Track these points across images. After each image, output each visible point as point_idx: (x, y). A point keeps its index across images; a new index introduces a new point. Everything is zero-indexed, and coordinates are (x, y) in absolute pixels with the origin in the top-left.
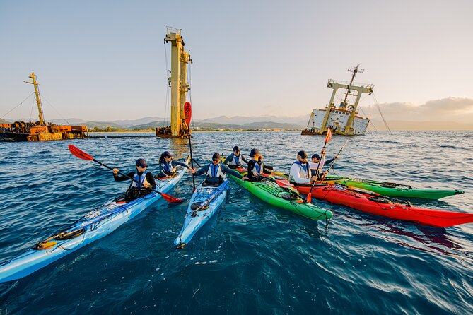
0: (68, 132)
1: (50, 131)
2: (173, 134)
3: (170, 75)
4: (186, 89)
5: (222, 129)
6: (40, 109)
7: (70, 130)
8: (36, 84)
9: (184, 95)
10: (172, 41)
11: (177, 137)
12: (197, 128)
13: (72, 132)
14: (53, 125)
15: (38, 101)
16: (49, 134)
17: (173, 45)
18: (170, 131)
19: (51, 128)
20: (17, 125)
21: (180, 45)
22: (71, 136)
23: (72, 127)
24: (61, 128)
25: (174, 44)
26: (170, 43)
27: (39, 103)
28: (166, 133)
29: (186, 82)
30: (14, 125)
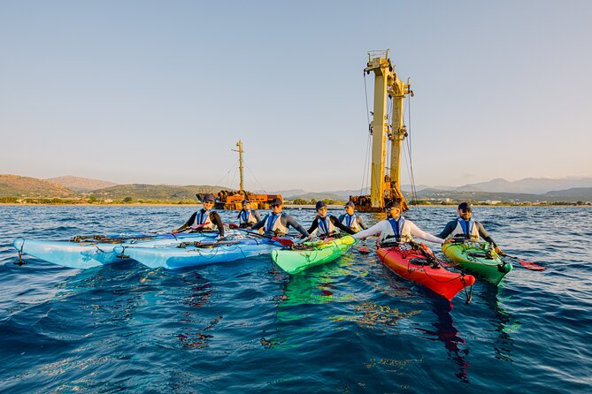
0: (264, 202)
2: (373, 206)
3: (372, 118)
4: (401, 137)
5: (494, 202)
6: (241, 177)
7: (265, 200)
8: (241, 152)
9: (398, 145)
10: (374, 69)
11: (379, 210)
12: (448, 200)
13: (269, 202)
14: (250, 194)
15: (241, 168)
17: (377, 75)
18: (369, 201)
19: (248, 197)
20: (222, 194)
21: (387, 72)
22: (267, 206)
23: (269, 196)
24: (256, 198)
25: (378, 73)
26: (372, 73)
27: (241, 170)
28: (364, 204)
29: (402, 125)
30: (219, 194)
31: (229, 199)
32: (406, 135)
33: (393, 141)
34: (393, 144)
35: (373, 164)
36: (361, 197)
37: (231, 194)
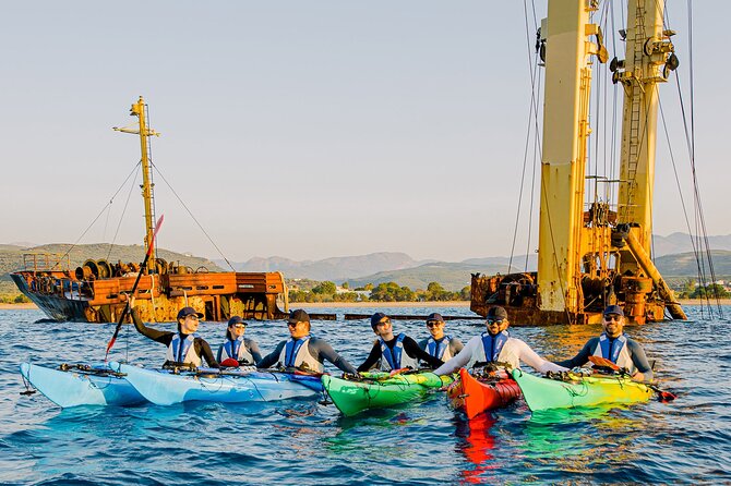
0: (227, 296)
1: (167, 291)
2: (545, 306)
4: (658, 70)
7: (230, 288)
8: (144, 134)
9: (646, 98)
11: (564, 319)
13: (242, 296)
14: (176, 271)
15: (146, 189)
16: (163, 302)
18: (532, 291)
19: (169, 280)
20: (87, 272)
22: (236, 308)
23: (241, 278)
24: (199, 282)
27: (146, 196)
29: (659, 30)
30: (79, 272)
31: (103, 289)
32: (672, 63)
33: (628, 84)
34: (630, 97)
35: (545, 165)
36: (508, 278)
37: (116, 271)
